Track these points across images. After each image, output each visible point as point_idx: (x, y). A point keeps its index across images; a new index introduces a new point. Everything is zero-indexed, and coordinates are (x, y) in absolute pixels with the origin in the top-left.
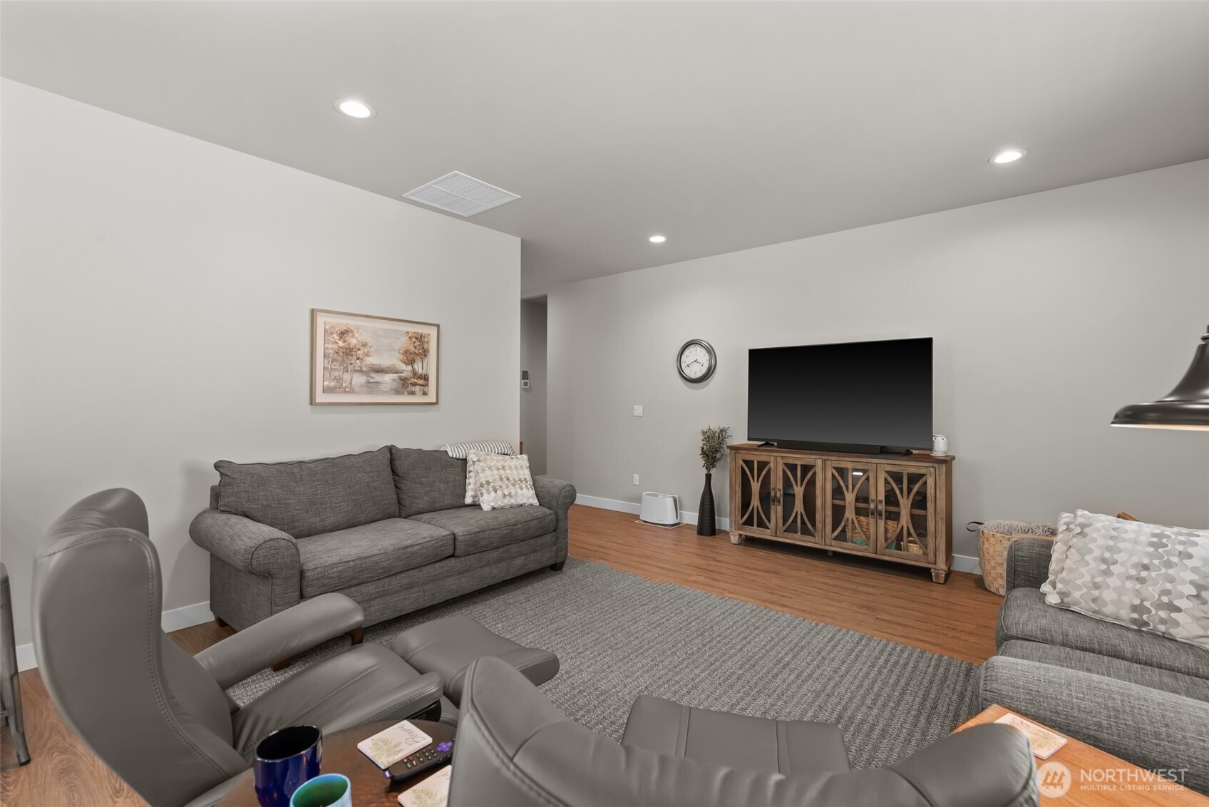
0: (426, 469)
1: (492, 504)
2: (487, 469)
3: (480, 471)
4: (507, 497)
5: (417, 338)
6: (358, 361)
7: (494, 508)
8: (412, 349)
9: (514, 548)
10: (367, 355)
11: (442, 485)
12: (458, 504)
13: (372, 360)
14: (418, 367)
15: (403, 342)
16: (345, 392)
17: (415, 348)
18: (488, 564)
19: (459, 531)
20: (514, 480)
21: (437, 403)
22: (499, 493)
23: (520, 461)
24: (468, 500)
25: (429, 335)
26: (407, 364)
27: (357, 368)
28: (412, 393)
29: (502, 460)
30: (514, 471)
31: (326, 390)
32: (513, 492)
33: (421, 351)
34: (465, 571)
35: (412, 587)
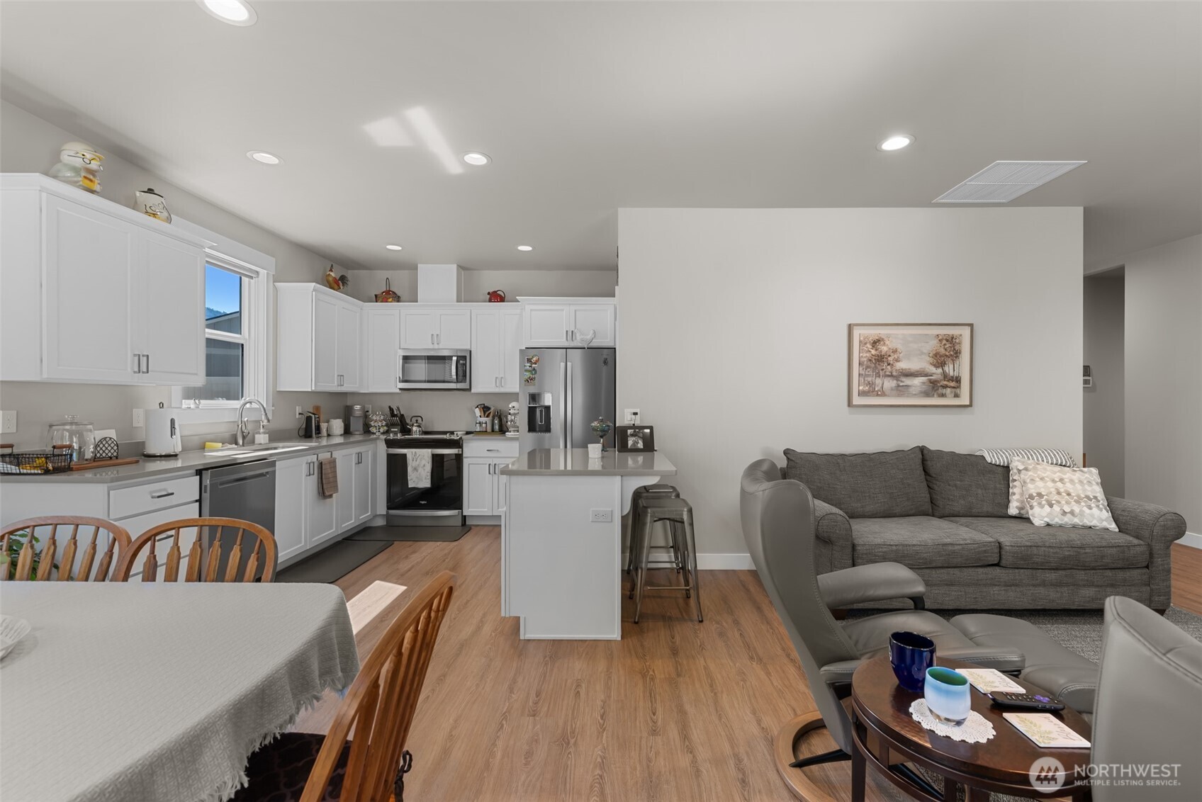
0: (960, 472)
1: (1047, 519)
2: (1038, 479)
3: (1028, 481)
4: (1069, 515)
5: (947, 340)
6: (889, 367)
7: (1048, 525)
8: (942, 351)
9: (1081, 575)
10: (897, 360)
11: (980, 491)
12: (1000, 514)
13: (903, 365)
14: (949, 369)
15: (933, 345)
16: (878, 395)
17: (946, 350)
18: (1043, 584)
19: (1006, 540)
20: (1078, 496)
21: (970, 405)
22: (1056, 508)
23: (1087, 475)
24: (1013, 510)
25: (961, 335)
26: (936, 367)
27: (888, 373)
28: (943, 395)
29: (1059, 471)
30: (1078, 486)
31: (861, 394)
32: (1077, 509)
33: (952, 353)
34: (1013, 585)
35: (952, 585)
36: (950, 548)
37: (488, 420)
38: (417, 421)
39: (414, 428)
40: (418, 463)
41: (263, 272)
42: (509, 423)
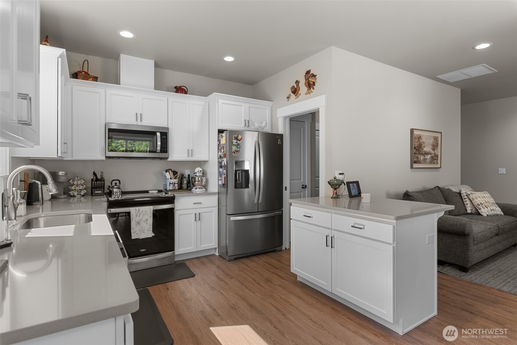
2: (478, 197)
4: (493, 211)
5: (436, 139)
6: (422, 150)
7: (488, 215)
11: (459, 204)
12: (466, 213)
13: (425, 149)
14: (436, 151)
15: (432, 141)
16: (419, 163)
17: (435, 143)
21: (440, 168)
22: (489, 208)
24: (469, 211)
25: (439, 137)
26: (433, 150)
27: (422, 153)
28: (434, 163)
31: (415, 162)
37: (176, 181)
38: (116, 183)
39: (115, 190)
40: (140, 217)
42: (197, 182)
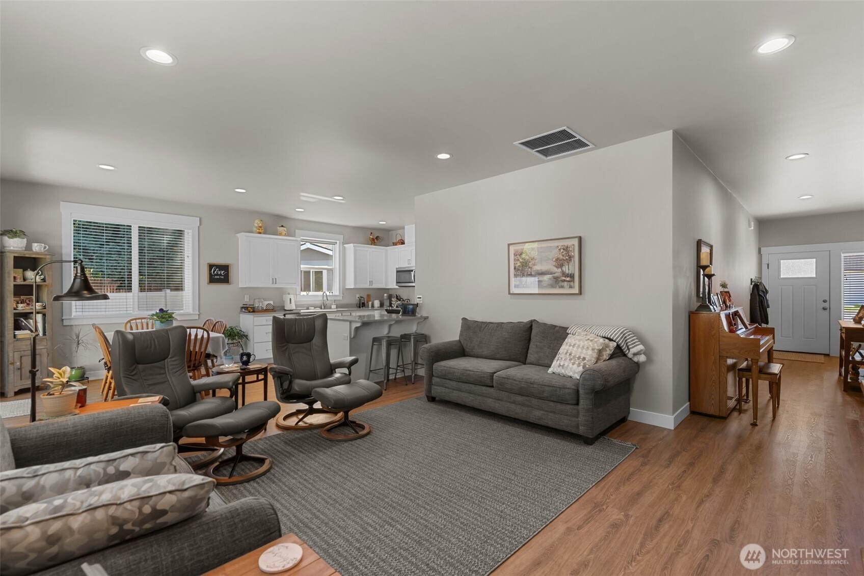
5: (564, 249)
6: (529, 269)
8: (561, 257)
10: (534, 265)
13: (538, 268)
14: (566, 269)
15: (555, 254)
16: (524, 287)
17: (563, 256)
21: (580, 294)
25: (573, 245)
26: (557, 268)
27: (529, 273)
28: (562, 287)
31: (516, 286)
33: (567, 258)
36: (468, 372)
41: (338, 242)
